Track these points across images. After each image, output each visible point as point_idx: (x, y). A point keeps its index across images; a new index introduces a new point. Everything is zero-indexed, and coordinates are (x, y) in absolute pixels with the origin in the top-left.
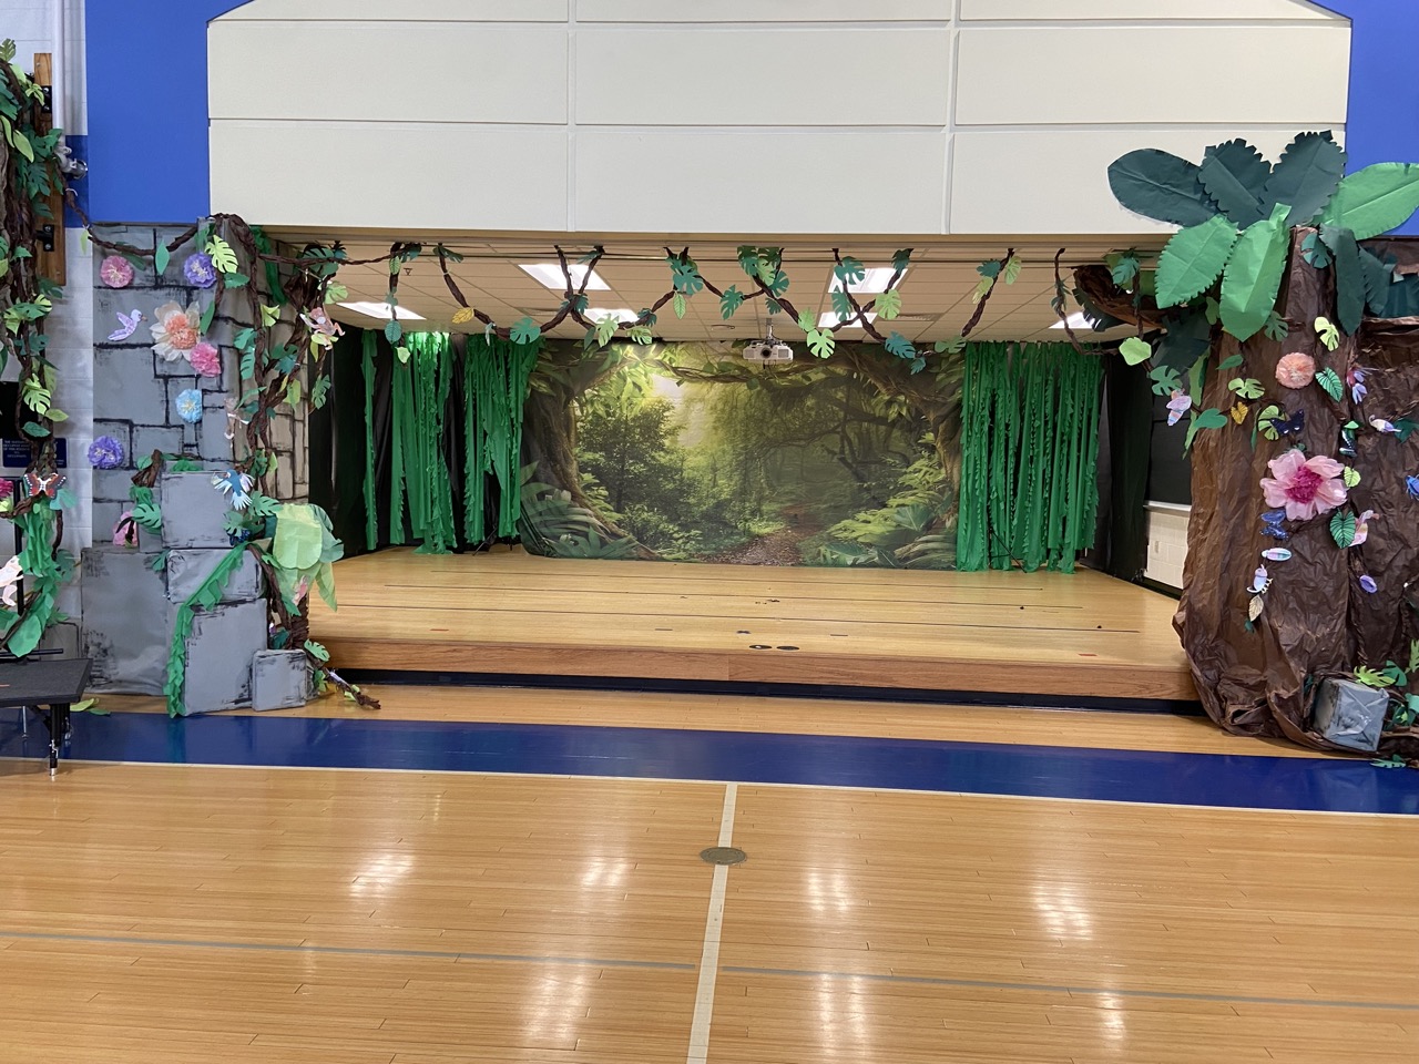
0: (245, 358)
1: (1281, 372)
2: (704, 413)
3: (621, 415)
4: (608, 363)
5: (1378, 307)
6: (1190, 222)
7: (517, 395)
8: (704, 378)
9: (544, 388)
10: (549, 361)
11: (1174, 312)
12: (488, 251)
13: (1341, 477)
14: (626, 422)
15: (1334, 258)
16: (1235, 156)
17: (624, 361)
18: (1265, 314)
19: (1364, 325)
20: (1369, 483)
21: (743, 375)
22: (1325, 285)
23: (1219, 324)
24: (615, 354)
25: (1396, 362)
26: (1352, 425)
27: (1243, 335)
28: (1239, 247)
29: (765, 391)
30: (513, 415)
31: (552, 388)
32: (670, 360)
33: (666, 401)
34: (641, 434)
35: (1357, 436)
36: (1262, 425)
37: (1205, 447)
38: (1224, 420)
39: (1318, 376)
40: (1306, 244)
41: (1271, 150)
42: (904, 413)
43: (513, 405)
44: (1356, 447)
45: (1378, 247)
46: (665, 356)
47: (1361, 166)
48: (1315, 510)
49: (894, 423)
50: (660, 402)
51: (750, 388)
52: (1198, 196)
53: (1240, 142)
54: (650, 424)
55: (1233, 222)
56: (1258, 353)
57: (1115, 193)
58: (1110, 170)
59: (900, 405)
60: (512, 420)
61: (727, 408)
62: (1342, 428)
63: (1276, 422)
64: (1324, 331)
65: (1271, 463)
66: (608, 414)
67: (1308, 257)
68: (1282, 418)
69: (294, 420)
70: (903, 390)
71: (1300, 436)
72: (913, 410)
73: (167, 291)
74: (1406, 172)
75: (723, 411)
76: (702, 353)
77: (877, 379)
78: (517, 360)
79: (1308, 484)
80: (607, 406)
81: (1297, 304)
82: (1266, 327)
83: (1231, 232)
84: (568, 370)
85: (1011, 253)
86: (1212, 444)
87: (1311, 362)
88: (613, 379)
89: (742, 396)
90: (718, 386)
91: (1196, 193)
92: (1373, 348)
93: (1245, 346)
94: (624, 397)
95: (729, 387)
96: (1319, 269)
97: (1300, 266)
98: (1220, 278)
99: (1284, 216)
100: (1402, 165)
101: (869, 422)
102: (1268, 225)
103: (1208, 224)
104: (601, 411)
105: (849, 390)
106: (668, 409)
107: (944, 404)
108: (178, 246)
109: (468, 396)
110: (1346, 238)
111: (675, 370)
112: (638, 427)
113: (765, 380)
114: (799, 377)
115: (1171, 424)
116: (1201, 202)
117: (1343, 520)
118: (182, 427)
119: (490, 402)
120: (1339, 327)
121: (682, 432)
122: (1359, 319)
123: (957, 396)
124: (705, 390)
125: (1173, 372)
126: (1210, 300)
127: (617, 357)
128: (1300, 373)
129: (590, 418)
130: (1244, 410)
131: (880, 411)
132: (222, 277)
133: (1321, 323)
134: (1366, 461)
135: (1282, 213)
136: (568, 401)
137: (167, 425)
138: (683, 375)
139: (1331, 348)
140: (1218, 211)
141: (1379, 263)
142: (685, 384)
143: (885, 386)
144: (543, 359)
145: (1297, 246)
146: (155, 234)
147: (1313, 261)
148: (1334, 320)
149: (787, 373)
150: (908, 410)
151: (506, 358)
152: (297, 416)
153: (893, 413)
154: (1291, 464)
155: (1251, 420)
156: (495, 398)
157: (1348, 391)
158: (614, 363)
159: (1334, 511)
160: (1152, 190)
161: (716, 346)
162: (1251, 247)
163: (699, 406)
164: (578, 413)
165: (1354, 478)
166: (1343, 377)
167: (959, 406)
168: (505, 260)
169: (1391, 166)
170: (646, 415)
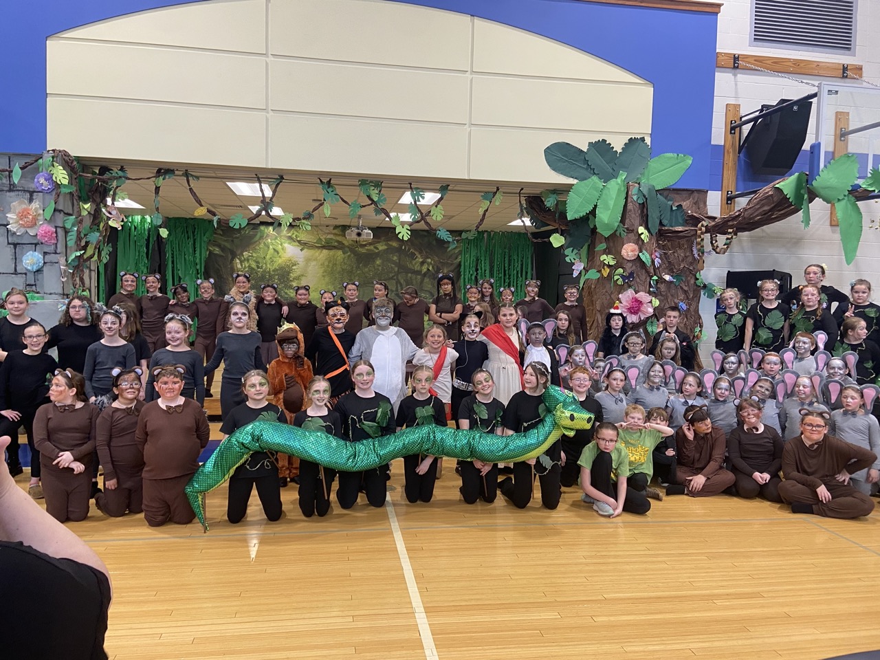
0: (70, 234)
1: (624, 252)
2: (317, 267)
3: (266, 268)
4: (258, 237)
5: (665, 222)
6: (582, 179)
7: (201, 255)
8: (317, 247)
9: (217, 251)
10: (220, 235)
11: (575, 222)
12: (214, 175)
13: (651, 302)
14: (269, 272)
15: (646, 199)
16: (602, 147)
17: (268, 236)
18: (616, 224)
19: (659, 230)
20: (662, 306)
21: (340, 246)
22: (642, 212)
23: (595, 228)
24: (262, 232)
25: (673, 247)
26: (655, 278)
27: (607, 234)
28: (604, 192)
29: (352, 255)
30: (198, 267)
31: (222, 251)
32: (296, 236)
33: (294, 260)
34: (279, 279)
35: (657, 283)
36: (616, 278)
37: (590, 288)
38: (598, 275)
39: (640, 254)
40: (634, 191)
41: (618, 145)
42: (431, 268)
43: (198, 261)
44: (657, 288)
45: (665, 193)
46: (293, 234)
47: (657, 155)
48: (640, 318)
49: (425, 275)
50: (290, 260)
51: (344, 253)
52: (585, 166)
53: (604, 141)
54: (284, 273)
55: (601, 179)
56: (614, 243)
57: (548, 163)
58: (545, 151)
59: (428, 265)
60: (197, 270)
61: (331, 265)
62: (651, 279)
63: (622, 276)
64: (642, 233)
65: (620, 296)
66: (258, 267)
67: (635, 198)
68: (624, 274)
69: (90, 270)
70: (430, 256)
71: (633, 282)
72: (435, 267)
73: (17, 193)
74: (677, 158)
75: (328, 266)
76: (315, 233)
77: (415, 249)
78: (201, 234)
79: (636, 307)
80: (258, 262)
81: (630, 220)
82: (616, 230)
83: (600, 184)
84: (232, 241)
85: (498, 189)
86: (593, 286)
87: (636, 247)
88: (261, 246)
89: (339, 258)
90: (325, 251)
91: (584, 164)
92: (663, 241)
93: (607, 239)
94: (268, 257)
95: (332, 252)
96: (640, 204)
97: (631, 202)
98: (596, 206)
99: (624, 177)
100: (676, 155)
101: (412, 273)
102: (617, 181)
103: (590, 180)
104: (254, 265)
105: (400, 256)
106: (295, 265)
107: (452, 264)
108: (27, 167)
109: (168, 255)
110: (651, 189)
111: (299, 242)
112: (276, 275)
113: (353, 249)
114: (372, 247)
115: (574, 276)
116: (587, 169)
117: (652, 322)
118: (26, 274)
119: (183, 259)
120: (649, 231)
121: (303, 278)
122: (657, 227)
123: (459, 260)
124: (317, 254)
125: (575, 251)
126: (591, 216)
127: (264, 234)
128: (632, 253)
129: (247, 269)
130: (608, 270)
131: (417, 267)
132: (58, 186)
133: (641, 230)
134: (662, 295)
135: (623, 175)
136: (232, 259)
137: (16, 273)
138: (303, 245)
139: (645, 242)
140: (595, 174)
141: (666, 201)
142: (305, 250)
143: (420, 253)
144: (216, 234)
145: (630, 193)
146: (9, 159)
147: (637, 199)
148: (647, 228)
149: (365, 245)
150: (433, 267)
151: (193, 233)
152: (92, 268)
153: (424, 269)
154: (629, 296)
155: (610, 276)
156: (186, 256)
157: (653, 262)
158: (261, 237)
159: (648, 318)
160: (564, 162)
161: (324, 229)
162: (609, 192)
163: (314, 263)
164: (239, 266)
165: (656, 303)
166: (651, 255)
167: (459, 265)
168: (219, 180)
169: (670, 155)
170: (281, 268)
